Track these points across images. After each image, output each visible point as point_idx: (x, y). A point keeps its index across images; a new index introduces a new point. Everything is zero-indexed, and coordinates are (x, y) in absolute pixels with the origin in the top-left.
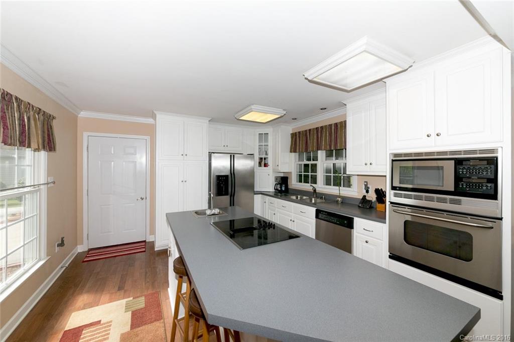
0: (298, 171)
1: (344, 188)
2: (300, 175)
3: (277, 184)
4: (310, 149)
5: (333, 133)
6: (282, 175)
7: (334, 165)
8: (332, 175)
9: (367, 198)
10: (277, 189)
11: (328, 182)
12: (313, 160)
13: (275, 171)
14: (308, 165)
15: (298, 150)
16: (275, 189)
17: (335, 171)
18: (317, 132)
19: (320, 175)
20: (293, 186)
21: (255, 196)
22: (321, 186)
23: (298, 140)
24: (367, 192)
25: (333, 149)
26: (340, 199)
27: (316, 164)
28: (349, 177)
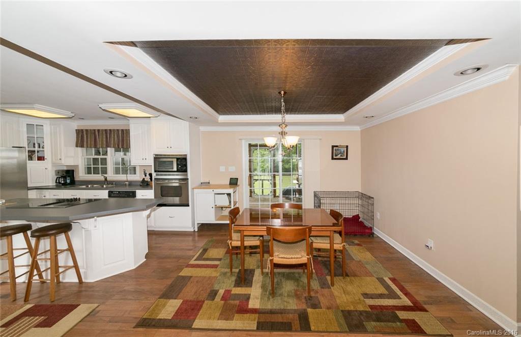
0: (86, 164)
1: (130, 175)
2: (88, 168)
3: (59, 178)
4: (99, 145)
5: (120, 135)
6: (65, 168)
7: (123, 159)
8: (121, 166)
9: (146, 180)
10: (59, 183)
11: (117, 171)
12: (103, 155)
13: (54, 164)
14: (97, 159)
15: (85, 145)
16: (56, 182)
17: (123, 164)
18: (106, 133)
19: (110, 167)
20: (80, 178)
21: (29, 191)
22: (111, 176)
23: (85, 137)
24: (146, 176)
25: (120, 147)
26: (127, 183)
27: (106, 159)
28: (135, 168)
